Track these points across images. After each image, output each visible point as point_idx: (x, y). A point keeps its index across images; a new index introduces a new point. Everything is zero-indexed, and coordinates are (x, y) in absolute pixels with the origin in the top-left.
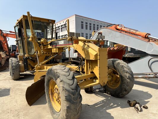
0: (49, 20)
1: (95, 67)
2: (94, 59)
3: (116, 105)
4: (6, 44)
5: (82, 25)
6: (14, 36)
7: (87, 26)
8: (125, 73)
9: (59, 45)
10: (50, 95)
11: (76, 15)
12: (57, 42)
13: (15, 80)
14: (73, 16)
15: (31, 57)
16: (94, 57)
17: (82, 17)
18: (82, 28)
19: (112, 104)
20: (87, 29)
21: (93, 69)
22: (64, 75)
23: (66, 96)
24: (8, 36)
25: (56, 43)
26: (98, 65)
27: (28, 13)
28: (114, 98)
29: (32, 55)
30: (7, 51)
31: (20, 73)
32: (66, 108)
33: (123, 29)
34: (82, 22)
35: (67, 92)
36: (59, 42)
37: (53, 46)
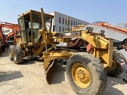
0: (49, 15)
1: (105, 54)
2: (105, 48)
3: (116, 83)
4: (1, 33)
5: (60, 20)
6: (9, 27)
7: (63, 21)
8: (121, 59)
9: (65, 36)
10: (73, 76)
11: (55, 12)
12: (63, 33)
13: (18, 64)
14: (53, 12)
15: (35, 45)
16: (106, 47)
17: (60, 14)
18: (60, 22)
19: (113, 82)
20: (63, 23)
21: (102, 56)
22: (94, 60)
23: (99, 76)
24: (4, 27)
25: (62, 35)
26: (109, 52)
27: (42, 9)
28: (110, 77)
29: (36, 44)
30: (2, 39)
31: (23, 58)
32: (99, 85)
33: (109, 26)
34: (60, 18)
35: (100, 73)
36: (66, 34)
37: (58, 37)
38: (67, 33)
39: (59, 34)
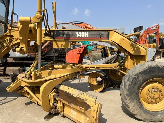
1: (139, 62)
9: (76, 37)
16: (145, 53)
36: (77, 33)
37: (56, 38)
38: (80, 33)
39: (60, 33)
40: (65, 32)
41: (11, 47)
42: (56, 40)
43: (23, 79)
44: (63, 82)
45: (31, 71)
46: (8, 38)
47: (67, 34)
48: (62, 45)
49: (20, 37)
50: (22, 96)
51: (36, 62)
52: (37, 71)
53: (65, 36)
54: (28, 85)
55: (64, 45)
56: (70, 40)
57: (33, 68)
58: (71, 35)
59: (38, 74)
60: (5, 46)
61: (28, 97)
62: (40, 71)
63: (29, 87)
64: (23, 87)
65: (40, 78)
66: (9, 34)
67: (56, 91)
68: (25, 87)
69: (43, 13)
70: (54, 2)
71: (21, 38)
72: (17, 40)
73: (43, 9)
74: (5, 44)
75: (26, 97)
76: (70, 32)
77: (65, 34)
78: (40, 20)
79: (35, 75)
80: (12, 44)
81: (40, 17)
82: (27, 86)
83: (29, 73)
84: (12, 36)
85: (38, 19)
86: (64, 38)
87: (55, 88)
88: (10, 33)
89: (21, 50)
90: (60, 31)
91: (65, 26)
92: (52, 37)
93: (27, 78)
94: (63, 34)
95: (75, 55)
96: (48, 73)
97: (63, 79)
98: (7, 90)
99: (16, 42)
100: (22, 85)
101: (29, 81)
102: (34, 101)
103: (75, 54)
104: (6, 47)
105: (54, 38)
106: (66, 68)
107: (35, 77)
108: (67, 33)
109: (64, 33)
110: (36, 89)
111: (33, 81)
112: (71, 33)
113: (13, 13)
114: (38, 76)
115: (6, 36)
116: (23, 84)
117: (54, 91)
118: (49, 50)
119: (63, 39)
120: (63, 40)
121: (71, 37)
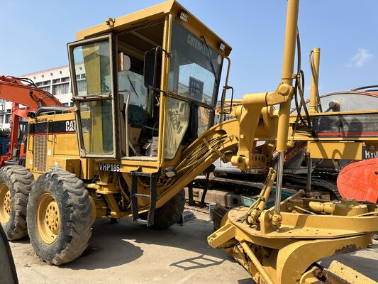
37: (319, 134)
39: (332, 121)
40: (346, 118)
41: (219, 153)
42: (320, 139)
43: (239, 224)
44: (338, 251)
45: (258, 209)
46: (216, 136)
47: (352, 124)
48: (336, 151)
49: (241, 134)
50: (233, 260)
51: (268, 188)
52: (272, 213)
53: (346, 128)
54: (251, 241)
55: (342, 152)
56: (360, 139)
57: (262, 202)
58: (364, 125)
59: (274, 219)
60: (210, 151)
61: (246, 266)
62: (279, 214)
63: (251, 246)
64: (238, 242)
65: (277, 228)
66: (218, 129)
67: (319, 273)
68: (242, 242)
69: (294, 80)
70: (315, 50)
71: (242, 137)
72: (231, 140)
73: (295, 72)
74: (210, 148)
75: (240, 264)
76: (362, 119)
77: (347, 124)
78: (287, 97)
79: (268, 220)
80: (222, 148)
81: (289, 90)
82: (247, 242)
83: (254, 213)
84: (224, 132)
85: (284, 95)
86: (343, 133)
87: (315, 264)
88: (221, 125)
89: (240, 161)
90: (331, 117)
91: (336, 100)
92: (309, 132)
93: (248, 223)
94: (341, 125)
95: (369, 177)
96: (295, 221)
97: (340, 244)
98: (209, 241)
99: (230, 144)
100: (236, 238)
101: (253, 232)
102: (259, 281)
103: (366, 173)
104: (212, 153)
105: (314, 135)
106: (346, 215)
107: (267, 224)
108: (353, 120)
109: (344, 120)
110: (265, 253)
111: (261, 233)
112: (366, 119)
113: (226, 87)
114: (274, 223)
115: (214, 132)
116: (240, 236)
117: (314, 272)
118: (290, 158)
119: (339, 136)
120: (341, 139)
121: (364, 129)
